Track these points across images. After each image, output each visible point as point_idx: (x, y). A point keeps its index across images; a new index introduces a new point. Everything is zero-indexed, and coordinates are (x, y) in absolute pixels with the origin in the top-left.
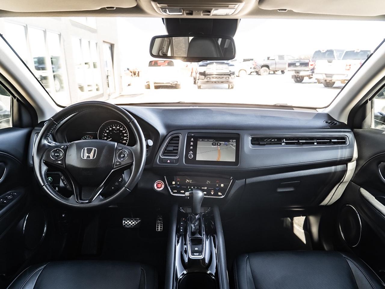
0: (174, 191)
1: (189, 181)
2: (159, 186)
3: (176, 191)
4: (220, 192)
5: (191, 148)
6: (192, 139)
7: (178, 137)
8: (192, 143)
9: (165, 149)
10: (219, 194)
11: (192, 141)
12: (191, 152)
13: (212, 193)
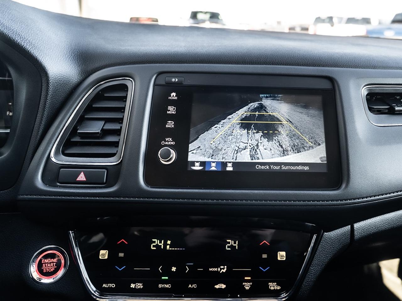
0: (104, 285)
1: (162, 244)
2: (49, 264)
3: (113, 285)
4: (273, 282)
5: (170, 124)
6: (174, 94)
7: (124, 88)
8: (171, 110)
9: (73, 131)
10: (272, 288)
11: (172, 103)
12: (170, 141)
13: (247, 286)
